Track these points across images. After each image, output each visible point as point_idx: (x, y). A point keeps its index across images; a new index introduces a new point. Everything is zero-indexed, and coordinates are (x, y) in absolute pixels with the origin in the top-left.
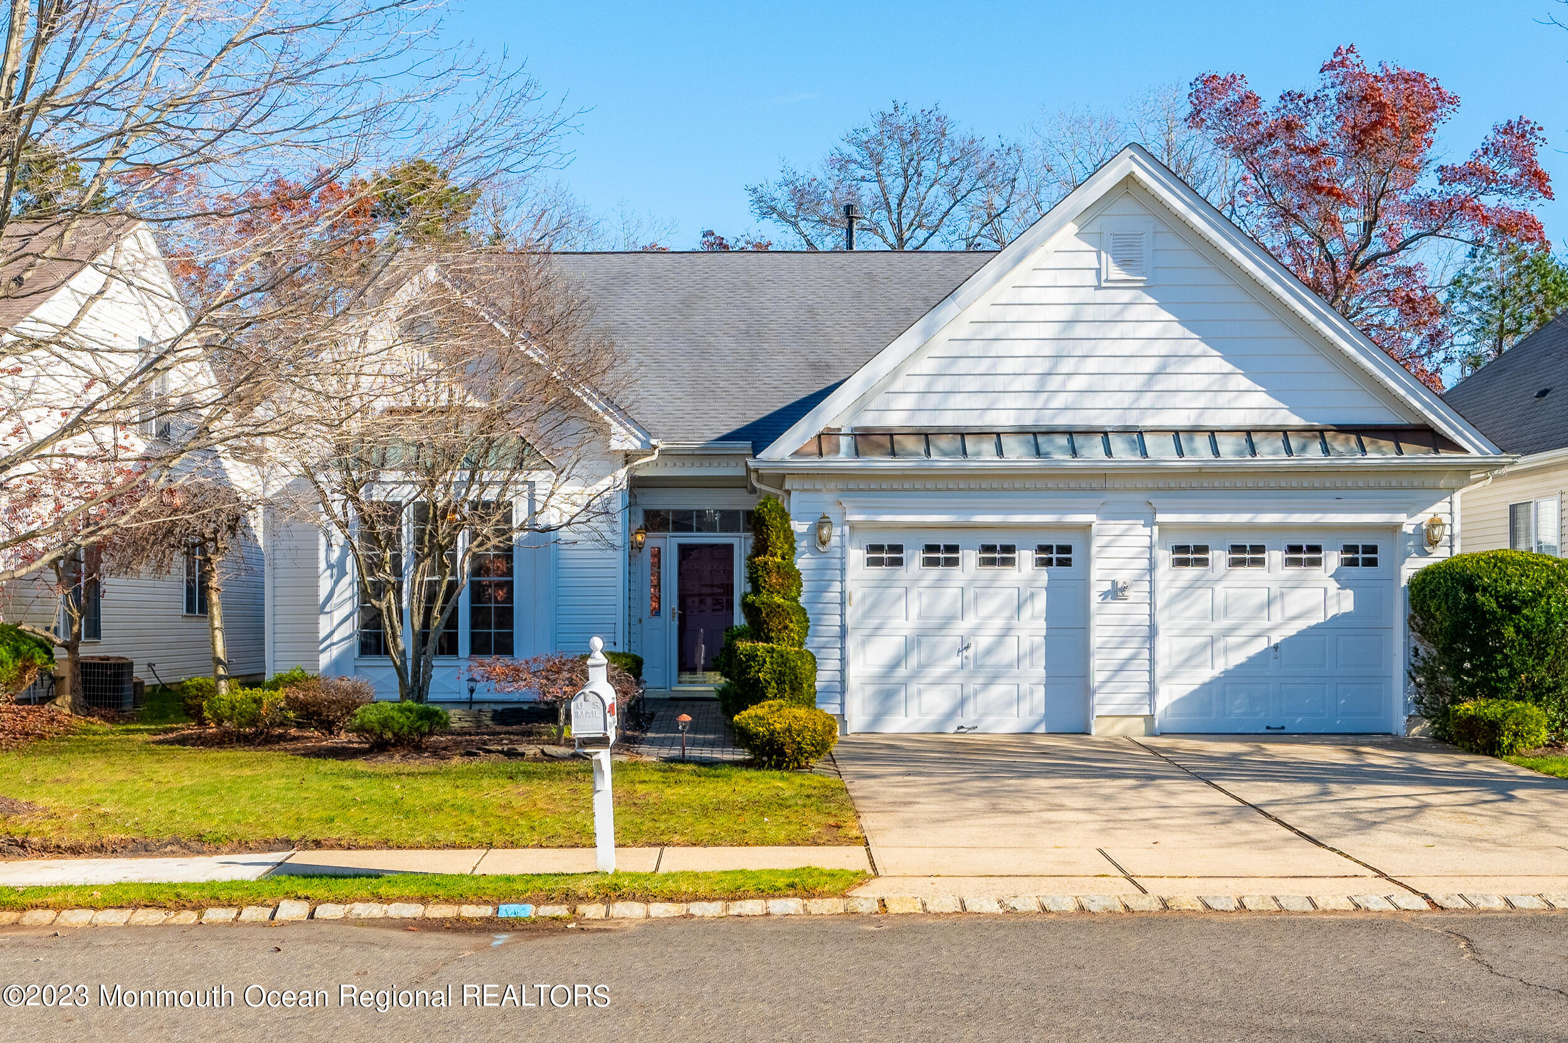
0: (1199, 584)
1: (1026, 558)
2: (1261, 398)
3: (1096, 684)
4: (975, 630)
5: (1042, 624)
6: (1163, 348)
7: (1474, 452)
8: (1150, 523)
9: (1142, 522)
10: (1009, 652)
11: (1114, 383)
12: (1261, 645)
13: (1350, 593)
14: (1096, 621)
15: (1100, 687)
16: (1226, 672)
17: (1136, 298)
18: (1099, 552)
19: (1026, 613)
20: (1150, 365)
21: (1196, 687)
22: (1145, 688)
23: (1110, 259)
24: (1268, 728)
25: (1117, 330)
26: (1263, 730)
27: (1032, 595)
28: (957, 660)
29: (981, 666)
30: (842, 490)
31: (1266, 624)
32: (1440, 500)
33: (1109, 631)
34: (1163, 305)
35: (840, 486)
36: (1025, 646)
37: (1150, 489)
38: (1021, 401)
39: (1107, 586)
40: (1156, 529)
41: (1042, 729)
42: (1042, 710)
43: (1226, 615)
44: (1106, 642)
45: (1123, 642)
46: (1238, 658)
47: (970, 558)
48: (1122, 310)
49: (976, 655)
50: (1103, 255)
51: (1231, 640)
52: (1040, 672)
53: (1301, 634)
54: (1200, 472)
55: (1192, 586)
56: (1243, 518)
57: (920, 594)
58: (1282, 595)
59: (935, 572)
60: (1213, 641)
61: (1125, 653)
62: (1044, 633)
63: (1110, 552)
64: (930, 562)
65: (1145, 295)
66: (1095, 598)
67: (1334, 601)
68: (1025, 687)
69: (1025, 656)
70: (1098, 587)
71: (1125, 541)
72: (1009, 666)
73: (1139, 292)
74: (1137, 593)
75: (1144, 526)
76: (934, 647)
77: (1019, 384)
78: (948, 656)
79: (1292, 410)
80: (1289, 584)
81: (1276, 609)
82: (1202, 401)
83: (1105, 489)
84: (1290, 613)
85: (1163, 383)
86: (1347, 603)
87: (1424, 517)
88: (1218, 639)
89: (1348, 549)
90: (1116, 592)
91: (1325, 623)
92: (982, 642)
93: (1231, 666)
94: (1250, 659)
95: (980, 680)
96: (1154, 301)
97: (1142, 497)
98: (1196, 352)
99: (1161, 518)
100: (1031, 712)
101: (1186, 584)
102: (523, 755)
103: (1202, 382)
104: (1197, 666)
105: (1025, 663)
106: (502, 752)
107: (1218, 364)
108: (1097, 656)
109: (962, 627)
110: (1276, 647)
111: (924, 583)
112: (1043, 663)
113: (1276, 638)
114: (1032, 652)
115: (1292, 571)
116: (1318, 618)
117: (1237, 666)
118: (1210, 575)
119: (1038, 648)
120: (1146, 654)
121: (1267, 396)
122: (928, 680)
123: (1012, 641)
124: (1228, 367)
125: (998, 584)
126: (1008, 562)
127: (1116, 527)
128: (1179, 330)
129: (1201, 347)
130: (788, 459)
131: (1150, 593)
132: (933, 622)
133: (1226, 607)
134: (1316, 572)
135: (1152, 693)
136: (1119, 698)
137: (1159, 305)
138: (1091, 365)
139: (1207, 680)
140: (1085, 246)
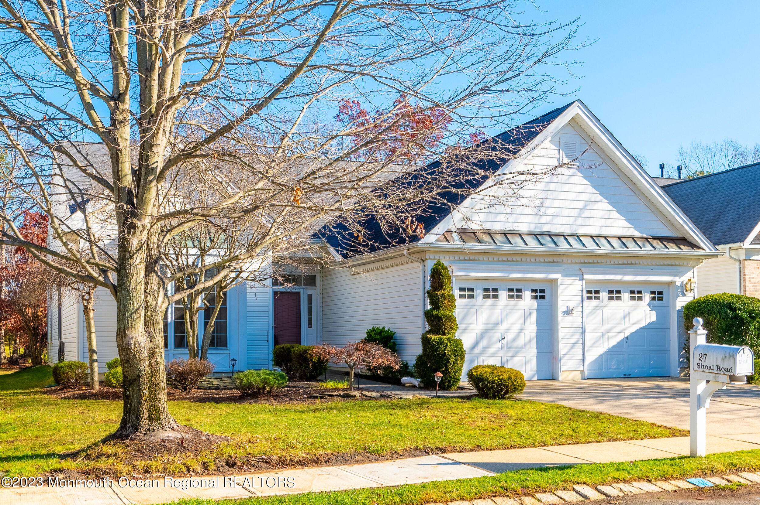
0: (597, 308)
1: (527, 295)
2: (623, 222)
3: (562, 356)
4: (507, 330)
5: (535, 327)
6: (586, 197)
7: (707, 250)
8: (582, 279)
9: (578, 278)
10: (521, 342)
11: (566, 212)
12: (621, 337)
13: (654, 312)
14: (561, 325)
15: (563, 357)
16: (609, 349)
17: (574, 173)
18: (562, 292)
19: (528, 322)
20: (581, 205)
21: (597, 356)
22: (581, 357)
23: (564, 154)
24: (624, 375)
25: (566, 187)
26: (623, 376)
27: (530, 314)
28: (499, 345)
29: (510, 348)
30: (451, 260)
31: (623, 327)
32: (689, 271)
33: (566, 330)
34: (585, 177)
35: (452, 258)
36: (528, 339)
37: (581, 263)
38: (529, 219)
39: (565, 309)
40: (584, 281)
41: (536, 378)
42: (535, 369)
43: (608, 322)
44: (565, 335)
45: (572, 335)
46: (613, 342)
47: (504, 294)
48: (568, 179)
49: (507, 342)
50: (561, 151)
51: (610, 334)
52: (534, 351)
53: (637, 331)
54: (606, 256)
55: (595, 309)
56: (618, 277)
57: (483, 312)
58: (629, 313)
59: (490, 301)
60: (603, 335)
61: (573, 341)
62: (536, 331)
63: (566, 292)
64: (487, 297)
65: (577, 172)
66: (560, 315)
67: (649, 316)
68: (528, 358)
69: (528, 343)
70: (561, 309)
71: (571, 287)
72: (522, 348)
73: (575, 170)
74: (577, 312)
75: (579, 280)
76: (490, 338)
77: (527, 210)
78: (496, 343)
79: (636, 228)
80: (632, 308)
81: (627, 319)
82: (601, 222)
83: (563, 262)
84: (632, 322)
85: (586, 213)
86: (652, 317)
87: (685, 279)
88: (605, 334)
89: (653, 292)
90: (569, 312)
91: (645, 326)
92: (510, 336)
93: (611, 346)
94: (618, 343)
95: (510, 355)
96: (581, 175)
97: (577, 267)
98: (598, 200)
99: (586, 276)
100: (531, 370)
101: (593, 308)
102: (355, 396)
103: (599, 214)
104: (597, 347)
105: (528, 346)
106: (340, 396)
107: (605, 205)
108: (561, 342)
109: (502, 328)
110: (627, 338)
111: (484, 307)
112: (535, 346)
113: (627, 333)
114: (530, 341)
115: (633, 302)
116: (642, 324)
117: (613, 346)
118: (602, 304)
119: (533, 339)
120: (581, 342)
121: (625, 221)
122: (487, 355)
123: (522, 335)
124: (610, 207)
125: (517, 307)
126: (519, 297)
127: (568, 281)
128: (591, 189)
129: (599, 198)
130: (434, 242)
131: (582, 312)
132: (490, 326)
133: (608, 319)
134: (641, 303)
135: (584, 360)
136: (571, 362)
137: (583, 177)
138: (557, 203)
139: (602, 353)
140: (553, 147)
